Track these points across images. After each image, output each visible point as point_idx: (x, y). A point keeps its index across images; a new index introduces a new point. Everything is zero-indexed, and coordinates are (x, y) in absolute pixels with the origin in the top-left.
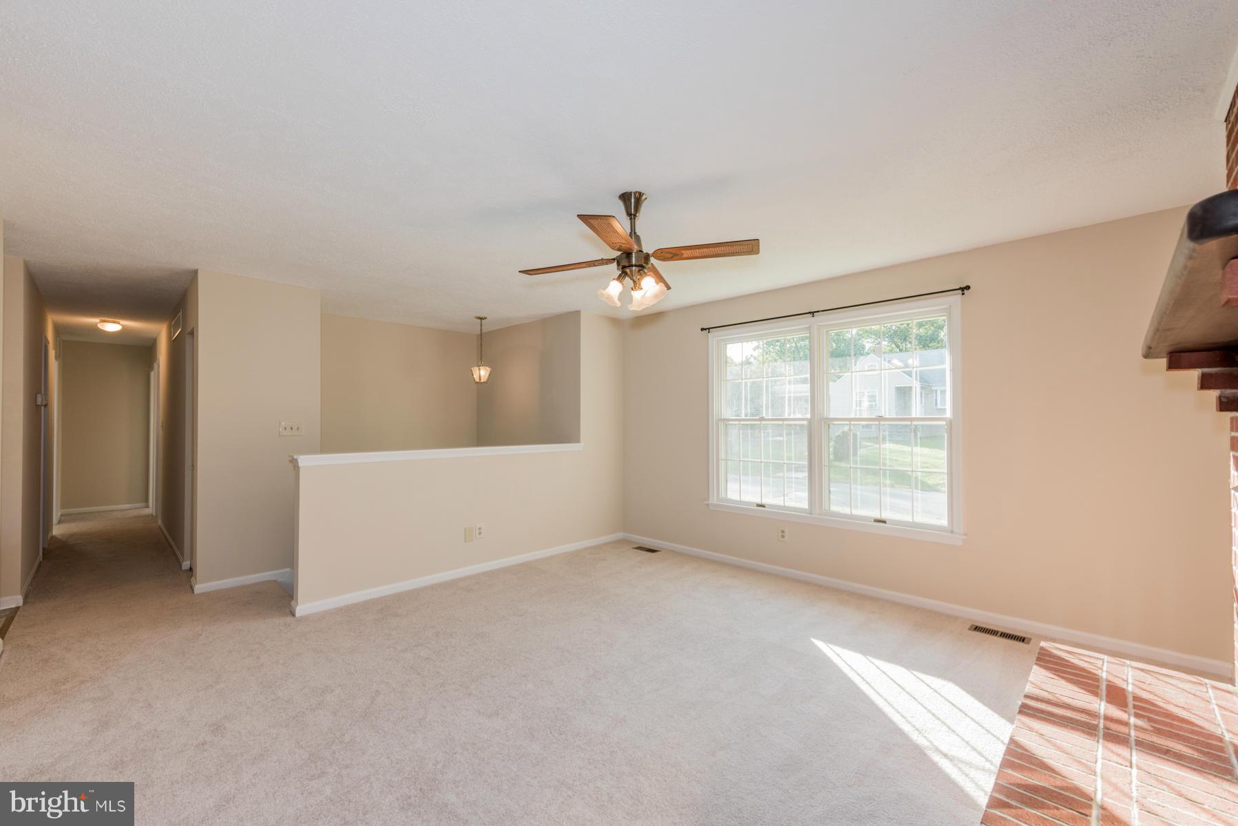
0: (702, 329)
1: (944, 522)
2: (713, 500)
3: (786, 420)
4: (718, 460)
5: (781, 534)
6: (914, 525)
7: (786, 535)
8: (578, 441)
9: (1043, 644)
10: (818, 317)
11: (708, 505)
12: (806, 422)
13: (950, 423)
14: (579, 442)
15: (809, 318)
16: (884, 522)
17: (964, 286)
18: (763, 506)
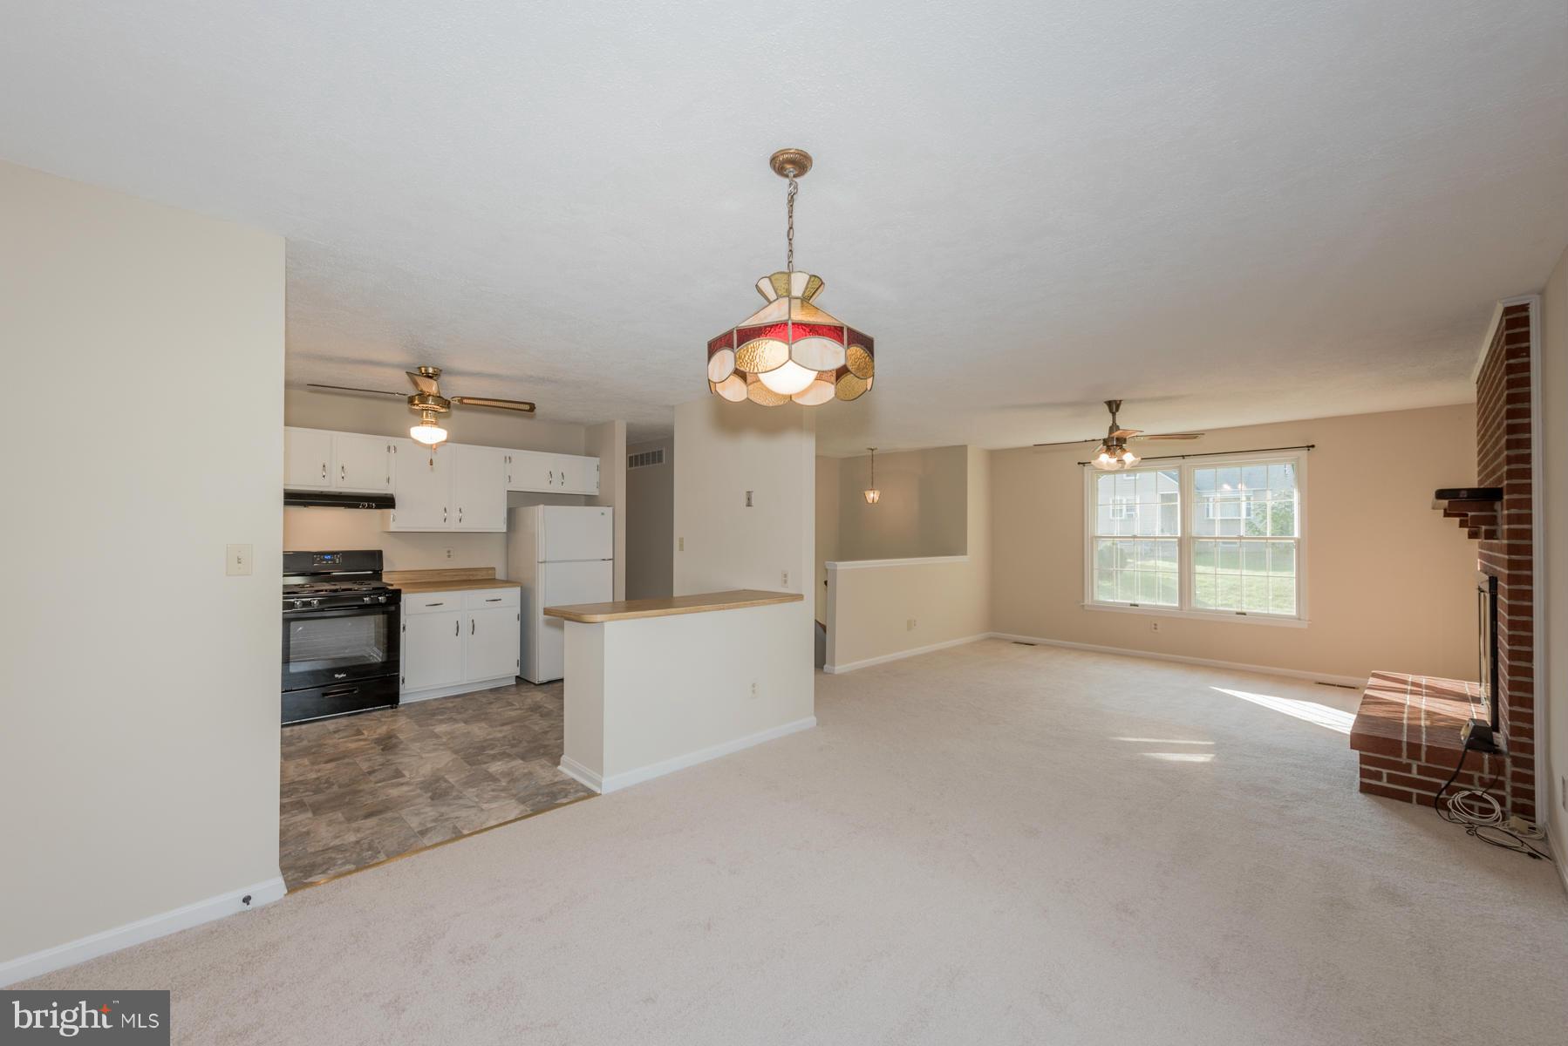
0: (1079, 463)
1: (1294, 613)
2: (1088, 601)
3: (1158, 537)
4: (1092, 570)
5: (1153, 626)
6: (1268, 615)
7: (1158, 627)
8: (964, 553)
9: (1367, 692)
10: (1187, 460)
11: (1083, 606)
12: (1176, 540)
13: (1298, 542)
14: (966, 554)
15: (1181, 461)
16: (1245, 614)
17: (1310, 445)
18: (1137, 605)
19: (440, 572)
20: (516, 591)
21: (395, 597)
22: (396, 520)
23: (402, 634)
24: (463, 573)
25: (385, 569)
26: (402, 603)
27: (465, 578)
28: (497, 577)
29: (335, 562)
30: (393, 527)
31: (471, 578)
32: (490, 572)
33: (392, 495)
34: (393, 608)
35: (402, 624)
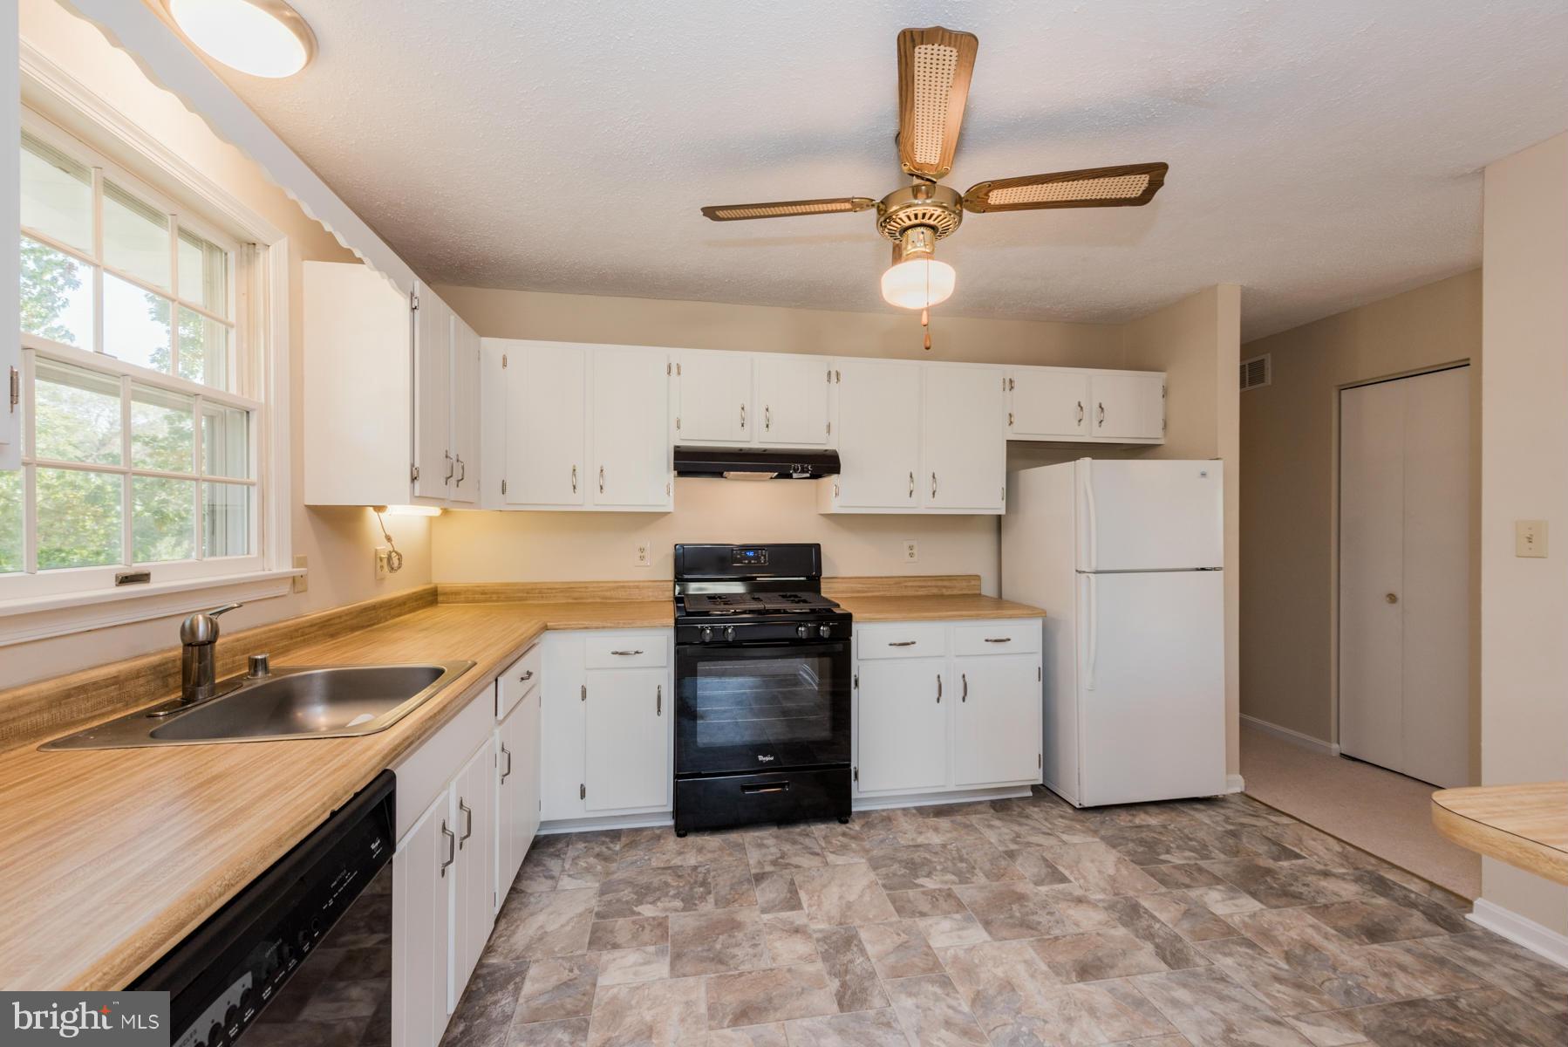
19: (900, 581)
20: (1036, 626)
21: (844, 623)
22: (837, 494)
23: (854, 692)
24: (933, 583)
25: (825, 573)
26: (853, 639)
27: (935, 591)
28: (983, 593)
29: (759, 562)
30: (835, 507)
31: (945, 592)
32: (973, 583)
33: (835, 452)
34: (839, 647)
35: (853, 674)
